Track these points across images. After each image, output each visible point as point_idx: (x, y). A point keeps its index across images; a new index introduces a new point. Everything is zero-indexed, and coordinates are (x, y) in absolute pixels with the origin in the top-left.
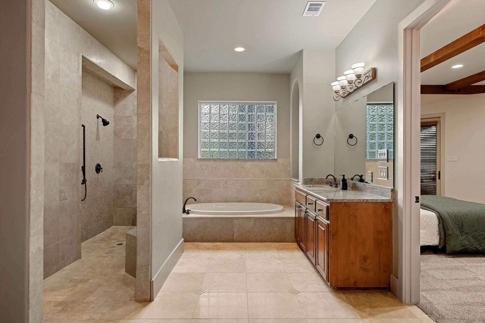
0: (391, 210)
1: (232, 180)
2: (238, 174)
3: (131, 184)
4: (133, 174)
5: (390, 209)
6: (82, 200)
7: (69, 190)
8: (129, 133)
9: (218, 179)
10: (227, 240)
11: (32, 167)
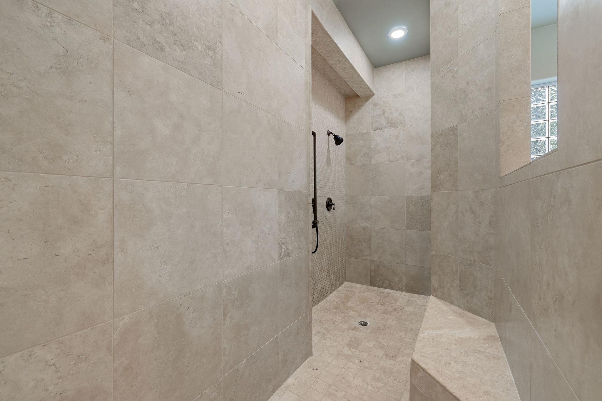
3: (369, 227)
4: (371, 213)
6: (313, 253)
7: (293, 238)
8: (366, 156)
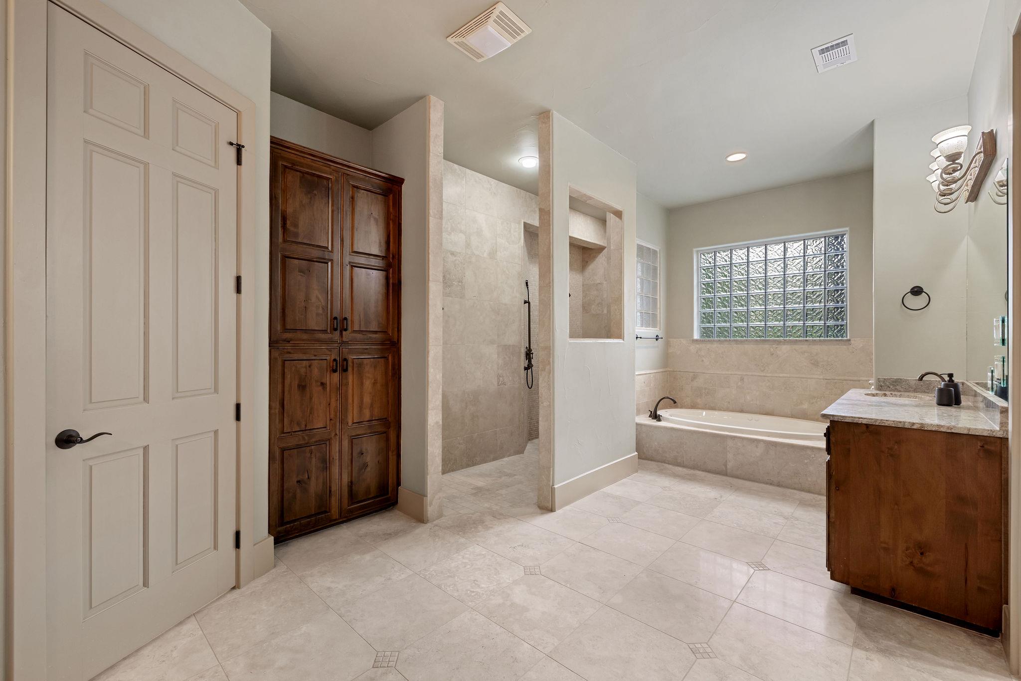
0: (1003, 456)
1: (752, 375)
2: (764, 366)
5: (1001, 453)
7: (508, 374)
8: (599, 305)
9: (727, 373)
10: (715, 470)
11: (430, 347)
